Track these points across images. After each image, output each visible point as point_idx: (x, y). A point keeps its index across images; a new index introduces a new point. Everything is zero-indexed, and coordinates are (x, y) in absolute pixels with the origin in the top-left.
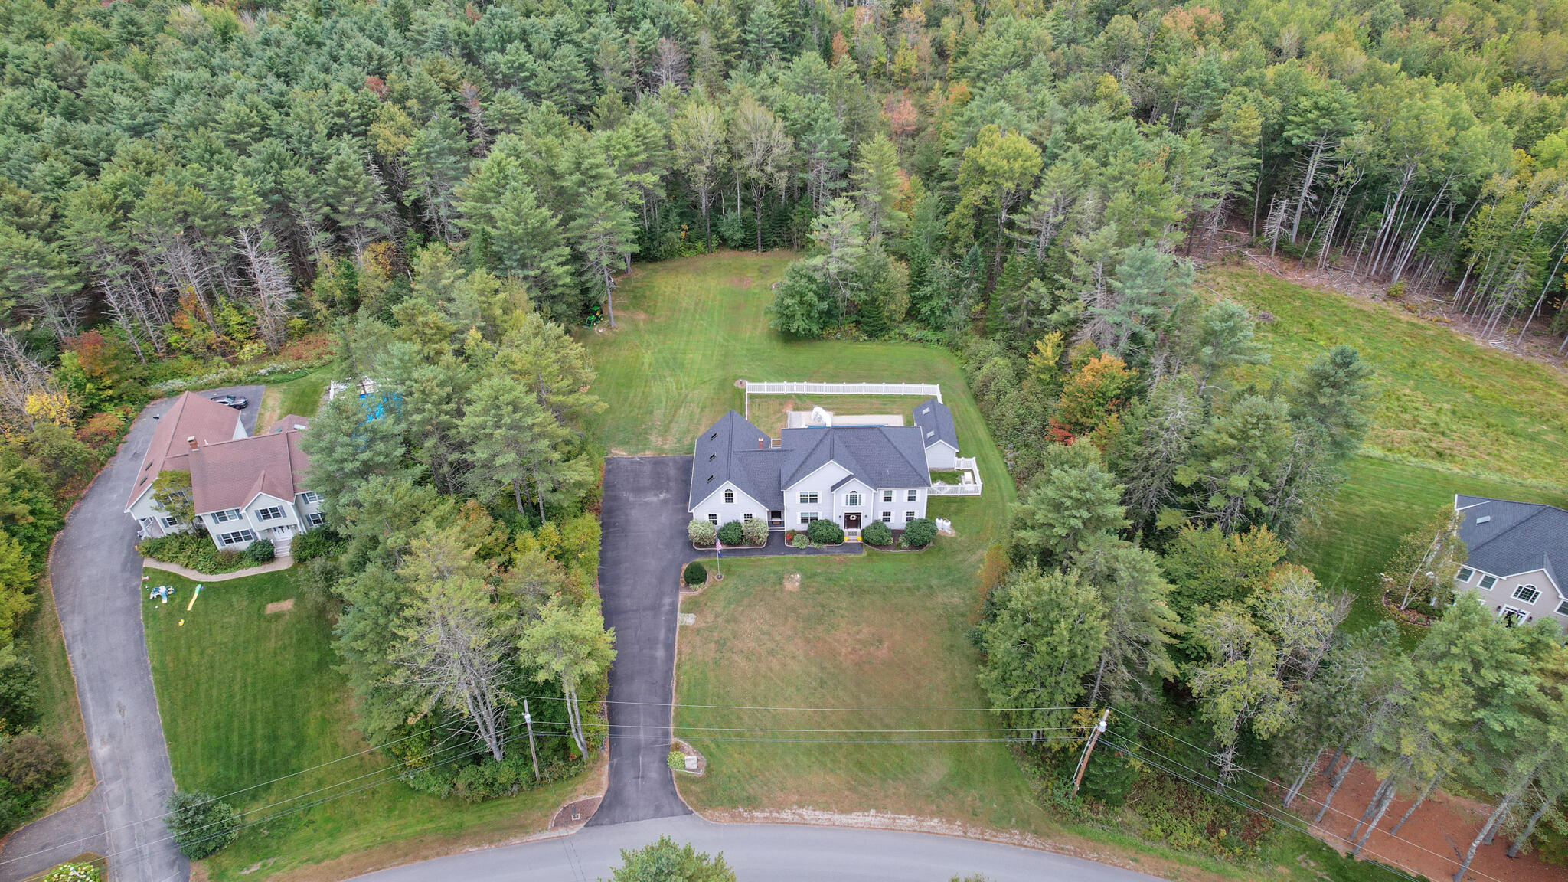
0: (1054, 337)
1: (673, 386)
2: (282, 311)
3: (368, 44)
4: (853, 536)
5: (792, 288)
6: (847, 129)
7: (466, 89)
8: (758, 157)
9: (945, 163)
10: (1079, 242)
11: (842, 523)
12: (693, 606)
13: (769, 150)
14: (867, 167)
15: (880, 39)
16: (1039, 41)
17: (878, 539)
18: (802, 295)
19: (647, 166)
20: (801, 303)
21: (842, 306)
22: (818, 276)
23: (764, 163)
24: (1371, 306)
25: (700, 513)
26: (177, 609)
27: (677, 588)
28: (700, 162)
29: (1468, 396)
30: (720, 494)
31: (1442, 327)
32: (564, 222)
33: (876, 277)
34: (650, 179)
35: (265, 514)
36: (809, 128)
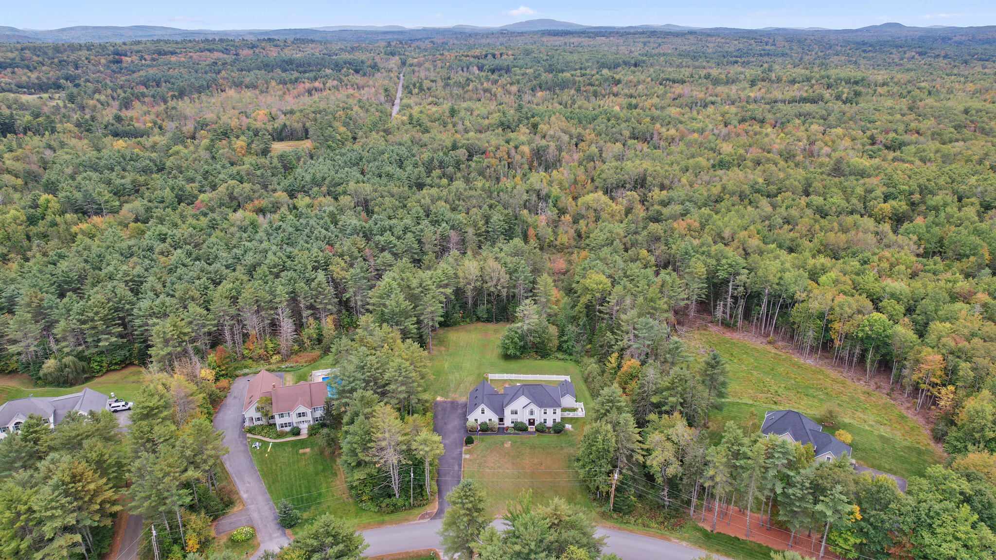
0: (616, 355)
1: (458, 376)
2: (290, 343)
3: (323, 231)
4: (532, 429)
5: (508, 336)
6: (532, 271)
7: (367, 251)
8: (494, 282)
9: (574, 285)
10: (623, 317)
11: (527, 423)
12: (469, 452)
13: (499, 280)
14: (540, 287)
15: (550, 230)
16: (618, 234)
17: (542, 430)
18: (513, 339)
19: (446, 286)
20: (512, 342)
21: (530, 344)
22: (519, 331)
23: (496, 285)
24: (760, 346)
25: (471, 419)
26: (263, 451)
27: (462, 445)
28: (470, 284)
29: (793, 382)
30: (479, 410)
31: (788, 355)
32: (414, 308)
33: (544, 332)
34: (449, 291)
35: (299, 415)
36: (516, 271)
